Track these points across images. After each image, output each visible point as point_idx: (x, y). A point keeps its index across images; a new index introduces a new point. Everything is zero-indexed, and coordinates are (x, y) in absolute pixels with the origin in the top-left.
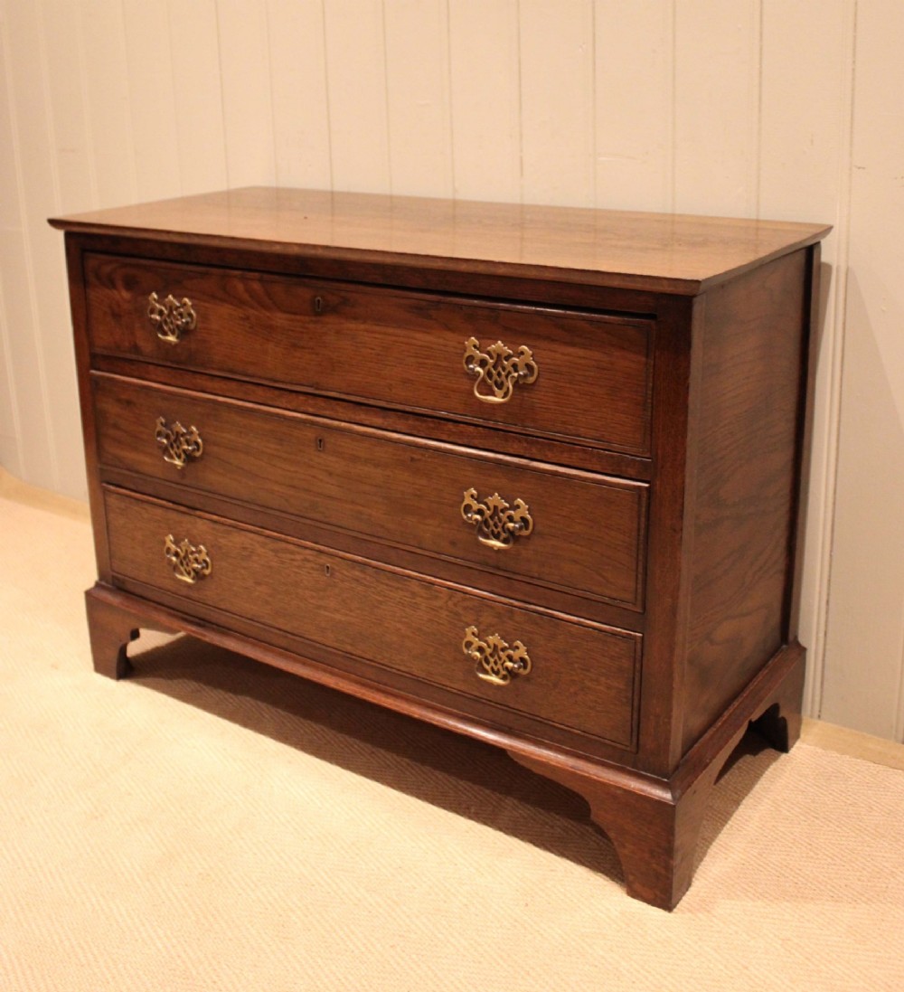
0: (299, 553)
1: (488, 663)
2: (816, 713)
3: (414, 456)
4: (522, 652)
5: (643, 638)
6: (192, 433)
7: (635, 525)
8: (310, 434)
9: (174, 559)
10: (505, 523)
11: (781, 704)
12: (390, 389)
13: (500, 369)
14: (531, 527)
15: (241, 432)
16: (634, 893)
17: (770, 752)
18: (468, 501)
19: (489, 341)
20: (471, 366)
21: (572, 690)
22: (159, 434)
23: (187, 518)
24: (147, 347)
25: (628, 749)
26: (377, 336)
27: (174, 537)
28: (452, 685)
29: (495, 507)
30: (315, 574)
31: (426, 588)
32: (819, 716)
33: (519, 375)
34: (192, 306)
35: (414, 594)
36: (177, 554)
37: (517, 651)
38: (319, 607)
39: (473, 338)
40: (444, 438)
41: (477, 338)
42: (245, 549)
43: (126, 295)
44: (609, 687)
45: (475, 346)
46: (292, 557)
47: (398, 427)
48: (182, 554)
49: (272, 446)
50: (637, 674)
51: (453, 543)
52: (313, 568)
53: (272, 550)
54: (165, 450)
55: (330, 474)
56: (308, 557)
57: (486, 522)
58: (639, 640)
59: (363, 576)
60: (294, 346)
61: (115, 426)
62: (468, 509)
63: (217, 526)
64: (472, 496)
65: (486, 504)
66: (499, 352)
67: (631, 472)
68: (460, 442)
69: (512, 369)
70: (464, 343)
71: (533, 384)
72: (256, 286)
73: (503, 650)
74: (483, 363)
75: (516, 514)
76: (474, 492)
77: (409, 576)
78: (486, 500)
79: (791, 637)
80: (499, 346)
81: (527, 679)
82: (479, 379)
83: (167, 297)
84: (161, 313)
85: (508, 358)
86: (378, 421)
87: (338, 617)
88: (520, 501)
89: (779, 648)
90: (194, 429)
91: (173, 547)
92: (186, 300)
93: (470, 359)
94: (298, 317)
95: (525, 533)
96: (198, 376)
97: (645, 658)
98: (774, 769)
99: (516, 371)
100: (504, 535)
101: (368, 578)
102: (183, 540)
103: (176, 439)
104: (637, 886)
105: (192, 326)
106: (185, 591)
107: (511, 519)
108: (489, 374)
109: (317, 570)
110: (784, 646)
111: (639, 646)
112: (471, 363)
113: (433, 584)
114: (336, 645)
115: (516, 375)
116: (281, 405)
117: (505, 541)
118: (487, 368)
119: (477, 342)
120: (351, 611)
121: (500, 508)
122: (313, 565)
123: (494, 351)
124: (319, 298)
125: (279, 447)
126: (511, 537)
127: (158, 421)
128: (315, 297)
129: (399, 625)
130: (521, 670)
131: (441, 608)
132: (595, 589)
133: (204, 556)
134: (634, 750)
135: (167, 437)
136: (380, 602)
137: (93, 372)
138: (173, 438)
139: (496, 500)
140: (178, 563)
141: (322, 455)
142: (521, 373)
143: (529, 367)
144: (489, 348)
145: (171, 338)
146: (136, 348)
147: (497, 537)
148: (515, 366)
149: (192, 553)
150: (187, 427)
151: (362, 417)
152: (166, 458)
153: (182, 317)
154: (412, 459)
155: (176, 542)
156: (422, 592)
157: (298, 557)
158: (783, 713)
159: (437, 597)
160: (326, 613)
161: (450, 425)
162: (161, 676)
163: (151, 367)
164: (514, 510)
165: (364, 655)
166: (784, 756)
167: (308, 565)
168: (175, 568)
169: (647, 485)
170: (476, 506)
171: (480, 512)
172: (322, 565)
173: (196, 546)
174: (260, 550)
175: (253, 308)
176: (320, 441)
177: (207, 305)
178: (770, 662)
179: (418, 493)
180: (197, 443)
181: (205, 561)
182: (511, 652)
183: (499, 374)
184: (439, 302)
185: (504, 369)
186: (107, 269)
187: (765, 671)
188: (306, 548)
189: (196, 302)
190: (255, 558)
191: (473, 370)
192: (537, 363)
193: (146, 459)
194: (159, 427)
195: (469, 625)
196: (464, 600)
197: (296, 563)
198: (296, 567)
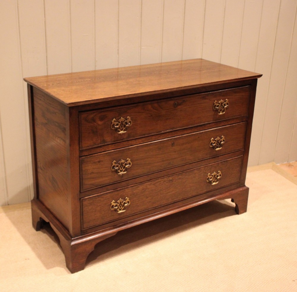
0: (162, 180)
3: (199, 136)
6: (128, 160)
8: (170, 143)
9: (116, 208)
10: (220, 143)
12: (194, 121)
14: (225, 141)
15: (146, 152)
18: (212, 142)
19: (219, 100)
20: (216, 108)
21: (229, 176)
22: (114, 167)
23: (120, 191)
24: (109, 139)
25: (239, 182)
27: (115, 200)
28: (203, 192)
29: (218, 140)
31: (199, 170)
34: (131, 118)
35: (195, 174)
37: (219, 174)
38: (167, 193)
40: (206, 129)
43: (100, 123)
44: (236, 170)
45: (216, 103)
46: (160, 183)
47: (195, 131)
48: (119, 204)
51: (207, 155)
52: (166, 183)
53: (153, 185)
54: (117, 172)
55: (175, 152)
56: (165, 180)
58: (243, 157)
59: (181, 176)
61: (93, 173)
65: (215, 140)
66: (222, 102)
67: (244, 120)
68: (210, 128)
70: (213, 103)
72: (156, 105)
74: (218, 106)
75: (222, 140)
76: (213, 139)
83: (120, 118)
87: (173, 192)
88: (223, 136)
91: (115, 204)
92: (128, 117)
93: (215, 106)
96: (130, 141)
101: (183, 176)
102: (119, 199)
103: (121, 166)
105: (131, 125)
109: (168, 182)
113: (200, 168)
114: (172, 201)
117: (220, 147)
119: (217, 101)
120: (177, 188)
124: (176, 102)
125: (159, 151)
127: (113, 163)
129: (190, 185)
131: (202, 173)
132: (236, 149)
133: (128, 200)
135: (117, 166)
136: (186, 181)
138: (119, 166)
139: (218, 138)
141: (174, 147)
144: (219, 102)
145: (122, 132)
147: (218, 147)
148: (225, 105)
149: (123, 202)
150: (126, 160)
151: (185, 132)
152: (118, 174)
153: (127, 124)
154: (199, 137)
155: (116, 202)
157: (162, 182)
159: (201, 171)
160: (169, 194)
161: (208, 125)
163: (109, 146)
165: (180, 199)
168: (116, 210)
171: (214, 143)
172: (170, 180)
173: (124, 199)
174: (148, 187)
176: (173, 144)
179: (199, 146)
180: (129, 163)
181: (128, 202)
183: (221, 108)
184: (208, 94)
189: (132, 116)
192: (229, 102)
193: (107, 178)
194: (114, 164)
195: (208, 174)
196: (207, 168)
197: (161, 184)
198: (161, 185)
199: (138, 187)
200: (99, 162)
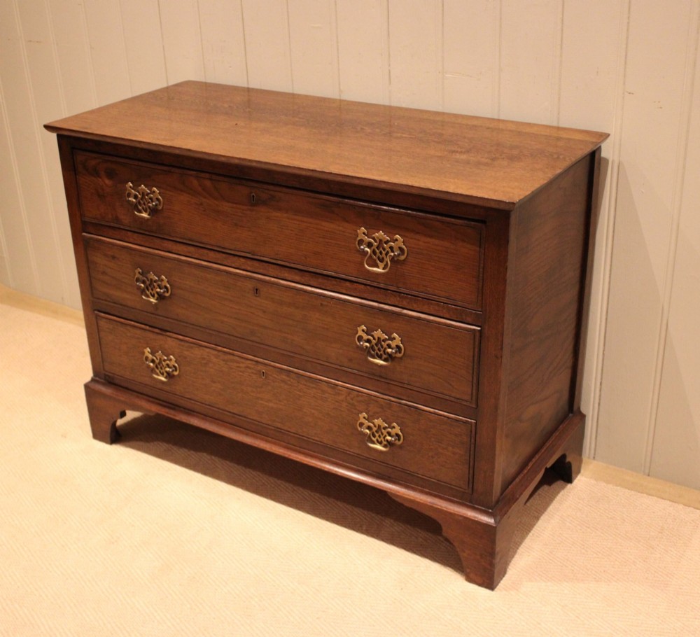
0: (243, 363)
1: (374, 436)
2: (592, 456)
3: (324, 303)
4: (397, 430)
5: (476, 423)
6: (162, 280)
7: (471, 354)
8: (250, 285)
9: (151, 364)
10: (385, 349)
11: (567, 454)
12: (306, 258)
13: (381, 249)
14: (403, 352)
15: (199, 282)
16: (470, 580)
17: (560, 483)
18: (360, 333)
19: (374, 231)
20: (362, 247)
21: (430, 454)
22: (138, 280)
23: (160, 337)
24: (125, 219)
25: (467, 491)
26: (295, 222)
27: (151, 349)
28: (352, 450)
29: (379, 338)
30: (254, 377)
31: (333, 388)
32: (594, 458)
33: (395, 255)
34: (159, 193)
35: (324, 392)
36: (153, 361)
37: (394, 430)
38: (258, 398)
39: (363, 228)
40: (344, 292)
41: (365, 228)
42: (204, 359)
43: (107, 181)
44: (454, 453)
45: (364, 233)
46: (238, 365)
47: (311, 283)
48: (157, 361)
49: (222, 291)
50: (473, 446)
51: (350, 360)
52: (252, 373)
53: (224, 360)
54: (143, 292)
55: (264, 312)
56: (249, 365)
57: (372, 347)
58: (474, 425)
59: (288, 379)
60: (236, 225)
61: (104, 273)
62: (360, 338)
63: (183, 343)
64: (363, 331)
65: (372, 336)
66: (381, 238)
67: (469, 320)
68: (354, 295)
69: (389, 250)
70: (356, 231)
71: (404, 260)
72: (208, 183)
73: (385, 428)
74: (370, 245)
75: (393, 344)
76: (365, 328)
77: (320, 380)
78: (373, 333)
79: (575, 408)
80: (380, 234)
81: (401, 447)
82: (368, 256)
83: (140, 186)
84: (136, 197)
85: (387, 242)
86: (297, 278)
87: (271, 405)
88: (395, 335)
89: (568, 415)
90: (163, 277)
91: (150, 356)
92: (155, 189)
93: (361, 242)
94: (238, 206)
95: (399, 355)
96: (165, 241)
97: (477, 436)
98: (563, 495)
99: (393, 251)
100: (384, 356)
101: (292, 380)
102: (158, 352)
103: (150, 285)
104: (472, 575)
105: (160, 208)
106: (160, 386)
107: (389, 346)
108: (374, 252)
109: (256, 374)
110: (571, 415)
111: (474, 428)
112: (362, 245)
113: (337, 385)
114: (269, 423)
115: (392, 254)
116: (226, 264)
117: (385, 360)
118: (373, 248)
119: (366, 231)
120: (280, 401)
121: (382, 339)
122: (253, 371)
123: (378, 237)
124: (254, 194)
125: (227, 292)
126: (390, 358)
127: (137, 271)
128: (251, 193)
129: (313, 411)
130: (397, 441)
131: (343, 401)
132: (445, 392)
133: (173, 363)
134: (470, 491)
135: (144, 282)
136: (301, 396)
137: (84, 234)
138: (148, 283)
139: (379, 333)
140: (154, 366)
141: (258, 299)
142: (396, 253)
143: (401, 249)
144: (374, 235)
145: (145, 215)
146: (117, 219)
147: (380, 357)
148: (391, 248)
149: (165, 360)
150: (159, 277)
151: (286, 275)
152: (144, 297)
153: (152, 202)
154: (322, 304)
155: (153, 353)
156: (329, 390)
157: (241, 365)
158: (568, 459)
159: (339, 394)
160: (262, 402)
161: (348, 284)
162: (141, 440)
163: (129, 233)
164: (392, 341)
165: (289, 430)
166: (569, 486)
167: (250, 371)
168: (153, 371)
169: (479, 329)
170: (365, 337)
171: (368, 341)
172: (260, 371)
173: (167, 356)
174: (214, 360)
175: (205, 197)
176: (257, 290)
177: (171, 193)
178: (561, 426)
179: (326, 327)
180: (166, 287)
181: (174, 366)
182: (390, 430)
183: (381, 253)
184: (339, 203)
185: (384, 249)
186: (93, 163)
187: (557, 433)
188: (247, 359)
189: (162, 191)
190: (211, 365)
191: (363, 249)
192: (406, 247)
193: (128, 296)
194: (137, 275)
195: (361, 412)
196: (358, 396)
197: (241, 369)
198: (241, 371)
199: (192, 348)
200: (114, 257)
